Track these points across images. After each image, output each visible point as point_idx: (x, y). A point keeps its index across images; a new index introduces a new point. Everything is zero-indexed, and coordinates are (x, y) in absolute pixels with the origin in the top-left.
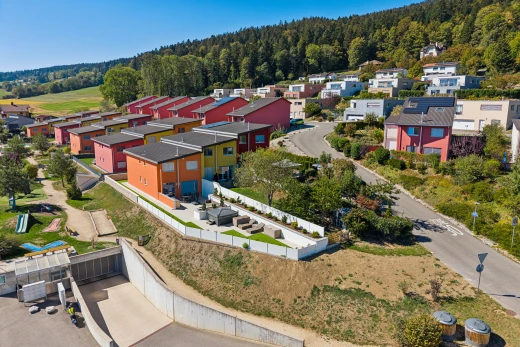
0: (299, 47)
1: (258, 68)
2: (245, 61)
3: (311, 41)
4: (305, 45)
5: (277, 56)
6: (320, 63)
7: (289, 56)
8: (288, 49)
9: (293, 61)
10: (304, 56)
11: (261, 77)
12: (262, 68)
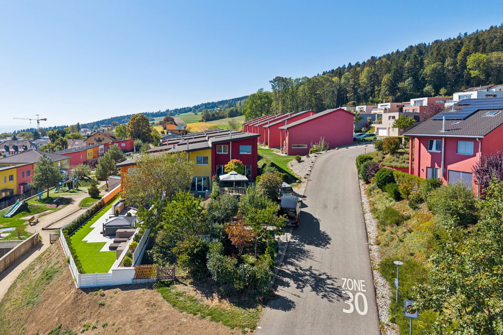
0: (460, 57)
1: (400, 85)
2: (386, 78)
3: (476, 51)
4: (467, 54)
5: (428, 70)
6: (488, 75)
7: (443, 68)
8: (443, 62)
9: (449, 75)
10: (465, 67)
11: (405, 94)
12: (406, 84)
